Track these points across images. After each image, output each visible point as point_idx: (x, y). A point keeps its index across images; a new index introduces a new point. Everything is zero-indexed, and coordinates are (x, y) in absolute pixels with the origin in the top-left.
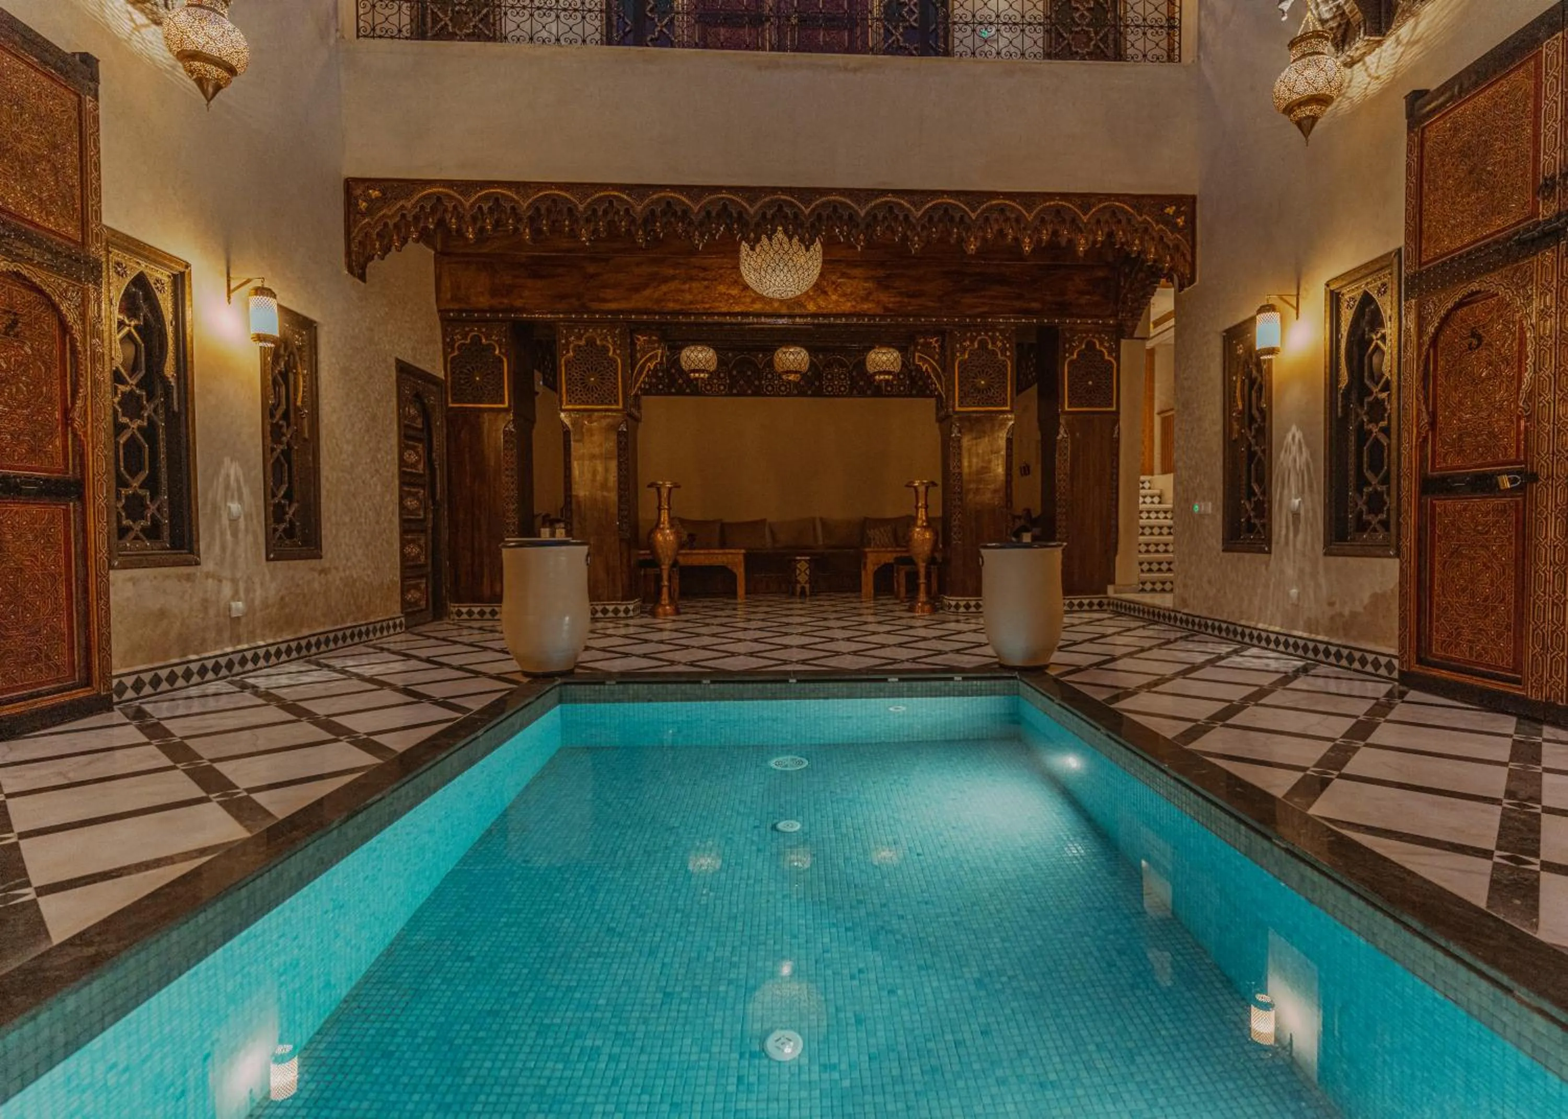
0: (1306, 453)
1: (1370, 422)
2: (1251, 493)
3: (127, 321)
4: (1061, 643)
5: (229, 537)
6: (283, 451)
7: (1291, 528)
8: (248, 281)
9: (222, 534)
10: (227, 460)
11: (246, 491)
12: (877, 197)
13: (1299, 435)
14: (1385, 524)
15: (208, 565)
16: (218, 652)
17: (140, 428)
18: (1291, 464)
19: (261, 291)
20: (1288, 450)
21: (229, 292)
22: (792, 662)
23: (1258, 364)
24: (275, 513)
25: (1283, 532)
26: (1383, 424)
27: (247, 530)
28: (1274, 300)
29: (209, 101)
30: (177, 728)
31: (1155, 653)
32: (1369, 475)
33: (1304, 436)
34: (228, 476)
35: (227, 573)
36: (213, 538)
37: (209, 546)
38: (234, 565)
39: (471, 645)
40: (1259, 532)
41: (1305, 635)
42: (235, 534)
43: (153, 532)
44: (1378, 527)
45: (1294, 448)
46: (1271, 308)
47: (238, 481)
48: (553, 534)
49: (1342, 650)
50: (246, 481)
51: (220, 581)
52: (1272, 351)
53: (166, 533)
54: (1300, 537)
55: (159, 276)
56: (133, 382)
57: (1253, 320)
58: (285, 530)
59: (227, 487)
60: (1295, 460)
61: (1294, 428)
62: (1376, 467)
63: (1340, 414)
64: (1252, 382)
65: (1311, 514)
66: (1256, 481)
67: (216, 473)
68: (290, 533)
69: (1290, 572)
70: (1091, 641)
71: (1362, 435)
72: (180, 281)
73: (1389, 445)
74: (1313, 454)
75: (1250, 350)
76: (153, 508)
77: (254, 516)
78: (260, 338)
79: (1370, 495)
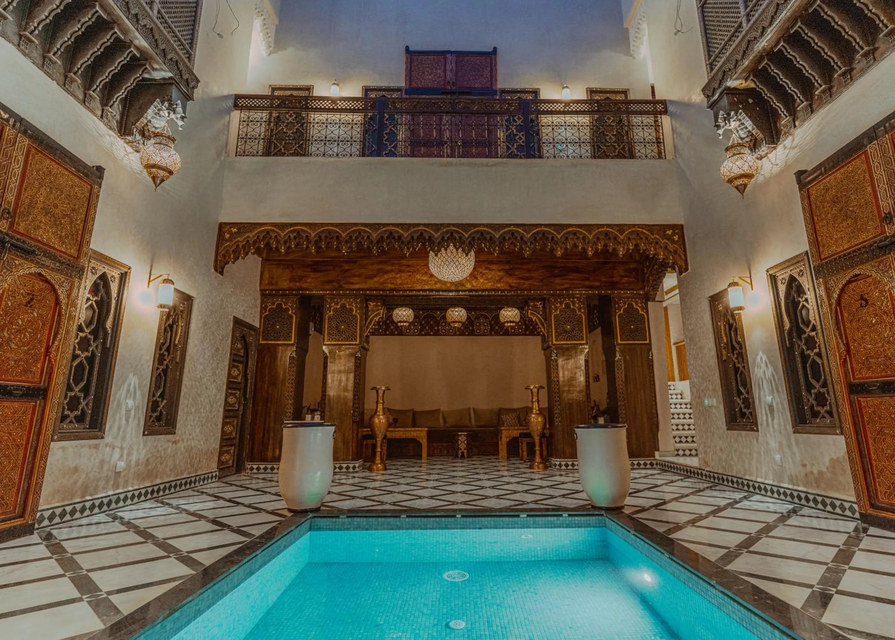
0: (771, 368)
1: (808, 349)
2: (740, 393)
3: (91, 298)
4: (631, 491)
5: (124, 422)
6: (163, 370)
7: (769, 415)
8: (161, 276)
9: (120, 419)
10: (131, 375)
11: (138, 393)
12: (505, 228)
13: (764, 358)
14: (830, 413)
15: (108, 438)
16: (104, 495)
17: (86, 358)
18: (762, 375)
19: (168, 281)
20: (759, 367)
21: (149, 282)
22: (457, 503)
23: (733, 316)
24: (153, 406)
25: (764, 418)
26: (817, 350)
27: (135, 416)
28: (737, 280)
29: (156, 187)
30: (70, 547)
31: (692, 499)
32: (813, 382)
33: (768, 358)
34: (130, 384)
35: (118, 444)
36: (114, 421)
37: (111, 427)
38: (124, 438)
39: (257, 490)
40: (748, 417)
41: (790, 487)
42: (127, 420)
43: (80, 419)
44: (826, 415)
45: (763, 365)
46: (735, 284)
47: (135, 387)
48: (313, 418)
49: (817, 497)
50: (139, 387)
51: (114, 448)
52: (741, 308)
53: (88, 419)
54: (776, 421)
55: (114, 274)
56: (87, 331)
57: (726, 290)
58: (156, 417)
59: (128, 390)
60: (764, 372)
61: (761, 354)
62: (817, 375)
63: (788, 345)
64: (731, 326)
65: (780, 406)
66: (742, 385)
67: (124, 382)
68: (159, 419)
69: (773, 444)
70: (649, 489)
71: (805, 358)
72: (124, 277)
73: (823, 364)
74: (775, 369)
75: (727, 308)
76: (83, 403)
77: (141, 407)
78: (161, 306)
79: (816, 394)
